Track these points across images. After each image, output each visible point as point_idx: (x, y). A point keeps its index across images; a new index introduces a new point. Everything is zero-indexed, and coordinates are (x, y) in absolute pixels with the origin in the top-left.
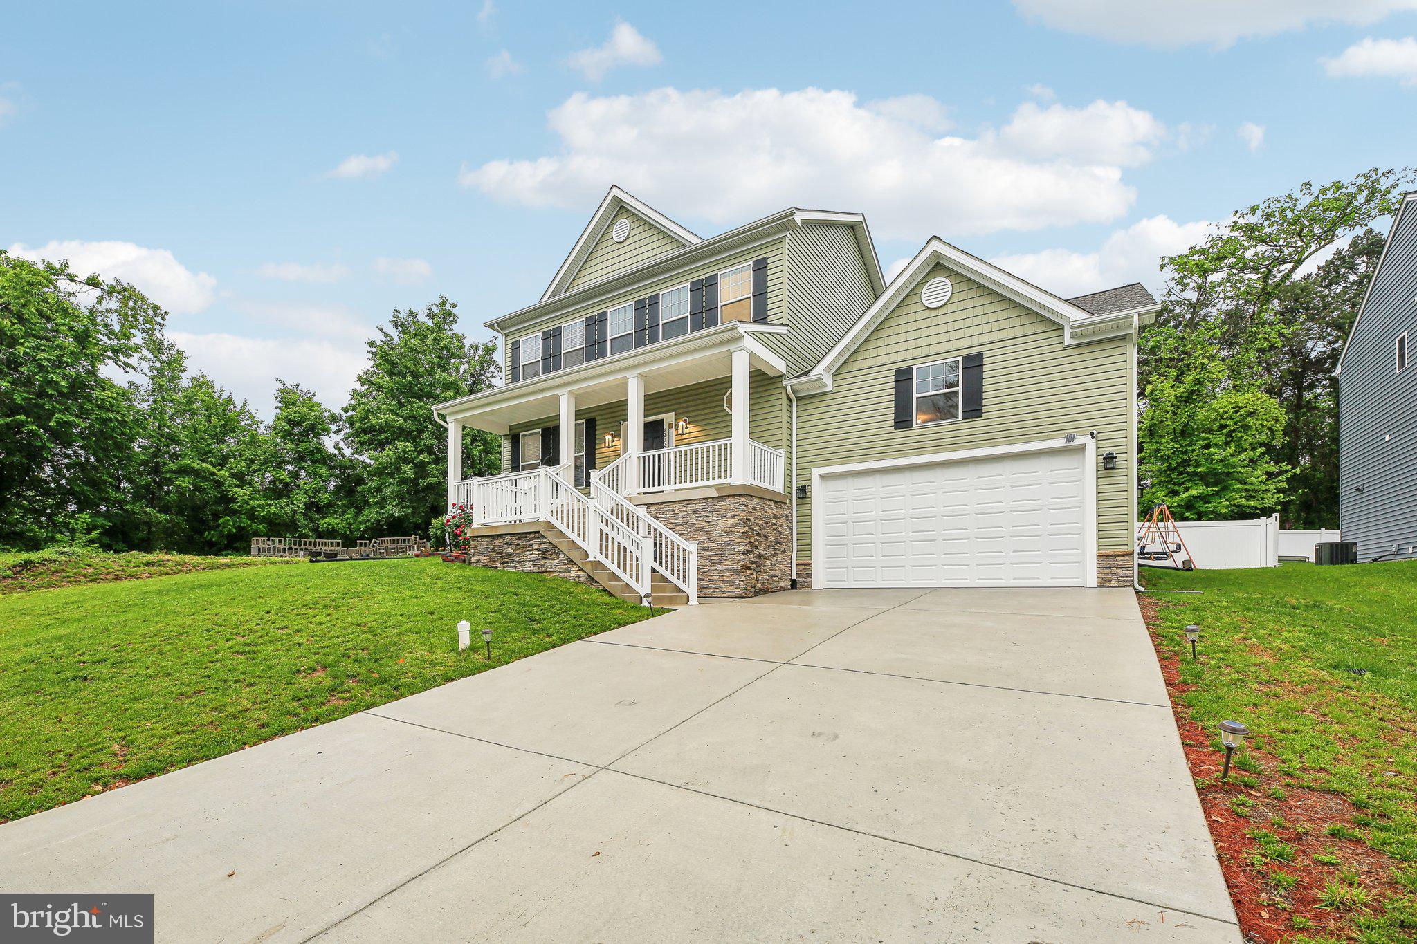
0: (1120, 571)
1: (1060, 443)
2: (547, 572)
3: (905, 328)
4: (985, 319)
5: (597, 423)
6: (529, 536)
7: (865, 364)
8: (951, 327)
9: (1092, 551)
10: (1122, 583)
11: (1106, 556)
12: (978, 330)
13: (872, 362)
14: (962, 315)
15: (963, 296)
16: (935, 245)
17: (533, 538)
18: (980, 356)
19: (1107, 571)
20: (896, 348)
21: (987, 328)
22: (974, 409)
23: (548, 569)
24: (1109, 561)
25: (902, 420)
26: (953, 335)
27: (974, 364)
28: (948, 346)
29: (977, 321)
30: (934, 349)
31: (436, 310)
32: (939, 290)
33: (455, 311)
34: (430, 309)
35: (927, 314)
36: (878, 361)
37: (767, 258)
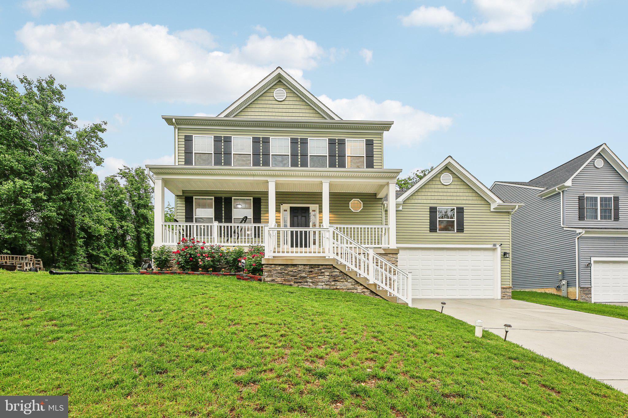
0: (508, 293)
1: (490, 246)
2: (337, 289)
3: (433, 190)
4: (464, 194)
5: (262, 201)
6: (321, 267)
7: (416, 201)
8: (451, 194)
9: (499, 286)
10: (509, 298)
11: (504, 288)
12: (462, 198)
13: (419, 201)
14: (456, 190)
15: (456, 183)
16: (449, 160)
17: (324, 269)
18: (462, 208)
19: (504, 293)
20: (429, 197)
21: (465, 198)
22: (461, 229)
23: (338, 287)
24: (505, 290)
25: (433, 229)
26: (452, 198)
27: (460, 211)
28: (451, 202)
29: (461, 194)
30: (445, 202)
31: (44, 85)
32: (447, 178)
33: (64, 92)
34: (40, 83)
35: (442, 187)
36: (422, 201)
37: (373, 140)
